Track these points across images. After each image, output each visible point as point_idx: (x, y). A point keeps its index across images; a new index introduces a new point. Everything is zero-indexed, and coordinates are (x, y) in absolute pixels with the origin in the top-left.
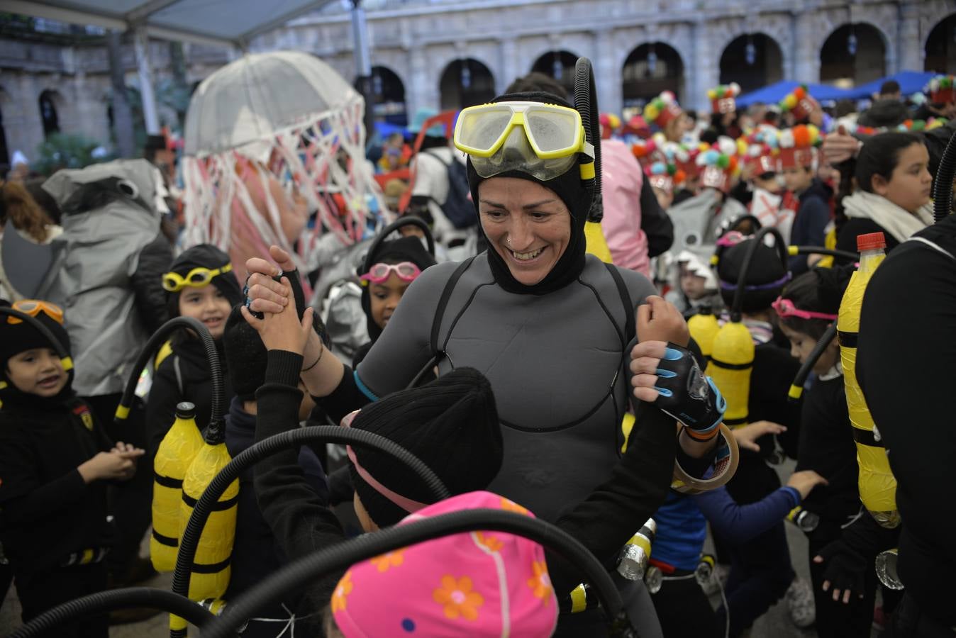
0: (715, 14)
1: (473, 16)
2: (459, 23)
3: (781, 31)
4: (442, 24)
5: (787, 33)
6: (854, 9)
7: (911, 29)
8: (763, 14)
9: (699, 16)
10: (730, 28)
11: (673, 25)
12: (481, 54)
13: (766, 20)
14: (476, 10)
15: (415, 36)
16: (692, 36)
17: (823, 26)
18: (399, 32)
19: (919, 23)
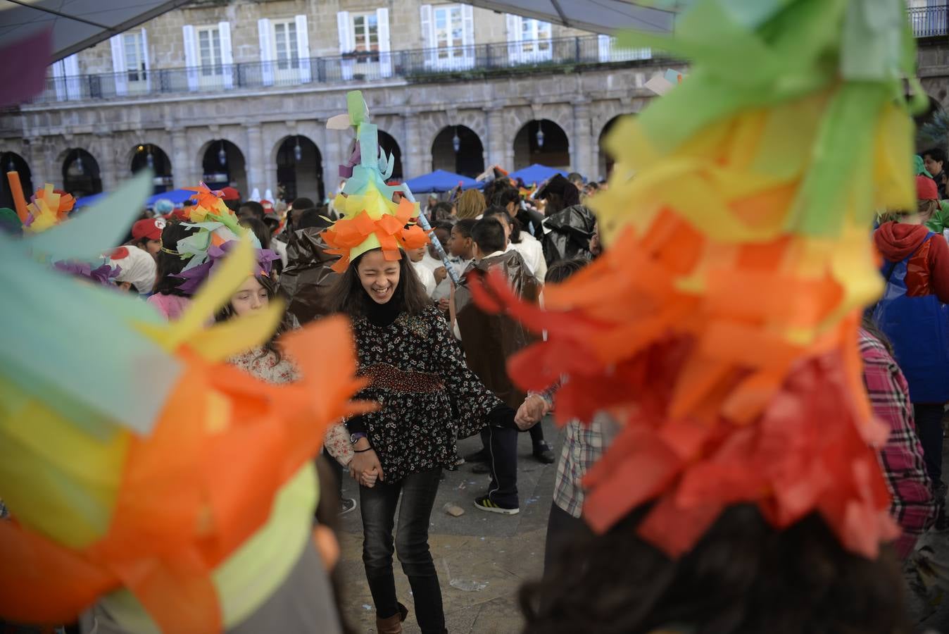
0: (420, 109)
1: (221, 104)
2: (211, 110)
3: (478, 125)
4: (197, 109)
5: (482, 126)
6: (536, 108)
7: (583, 127)
8: (460, 110)
9: (408, 110)
10: (436, 120)
11: (389, 116)
12: (232, 136)
13: (466, 114)
14: (223, 99)
15: (176, 120)
16: (404, 127)
17: (513, 122)
18: (162, 116)
19: (591, 121)
